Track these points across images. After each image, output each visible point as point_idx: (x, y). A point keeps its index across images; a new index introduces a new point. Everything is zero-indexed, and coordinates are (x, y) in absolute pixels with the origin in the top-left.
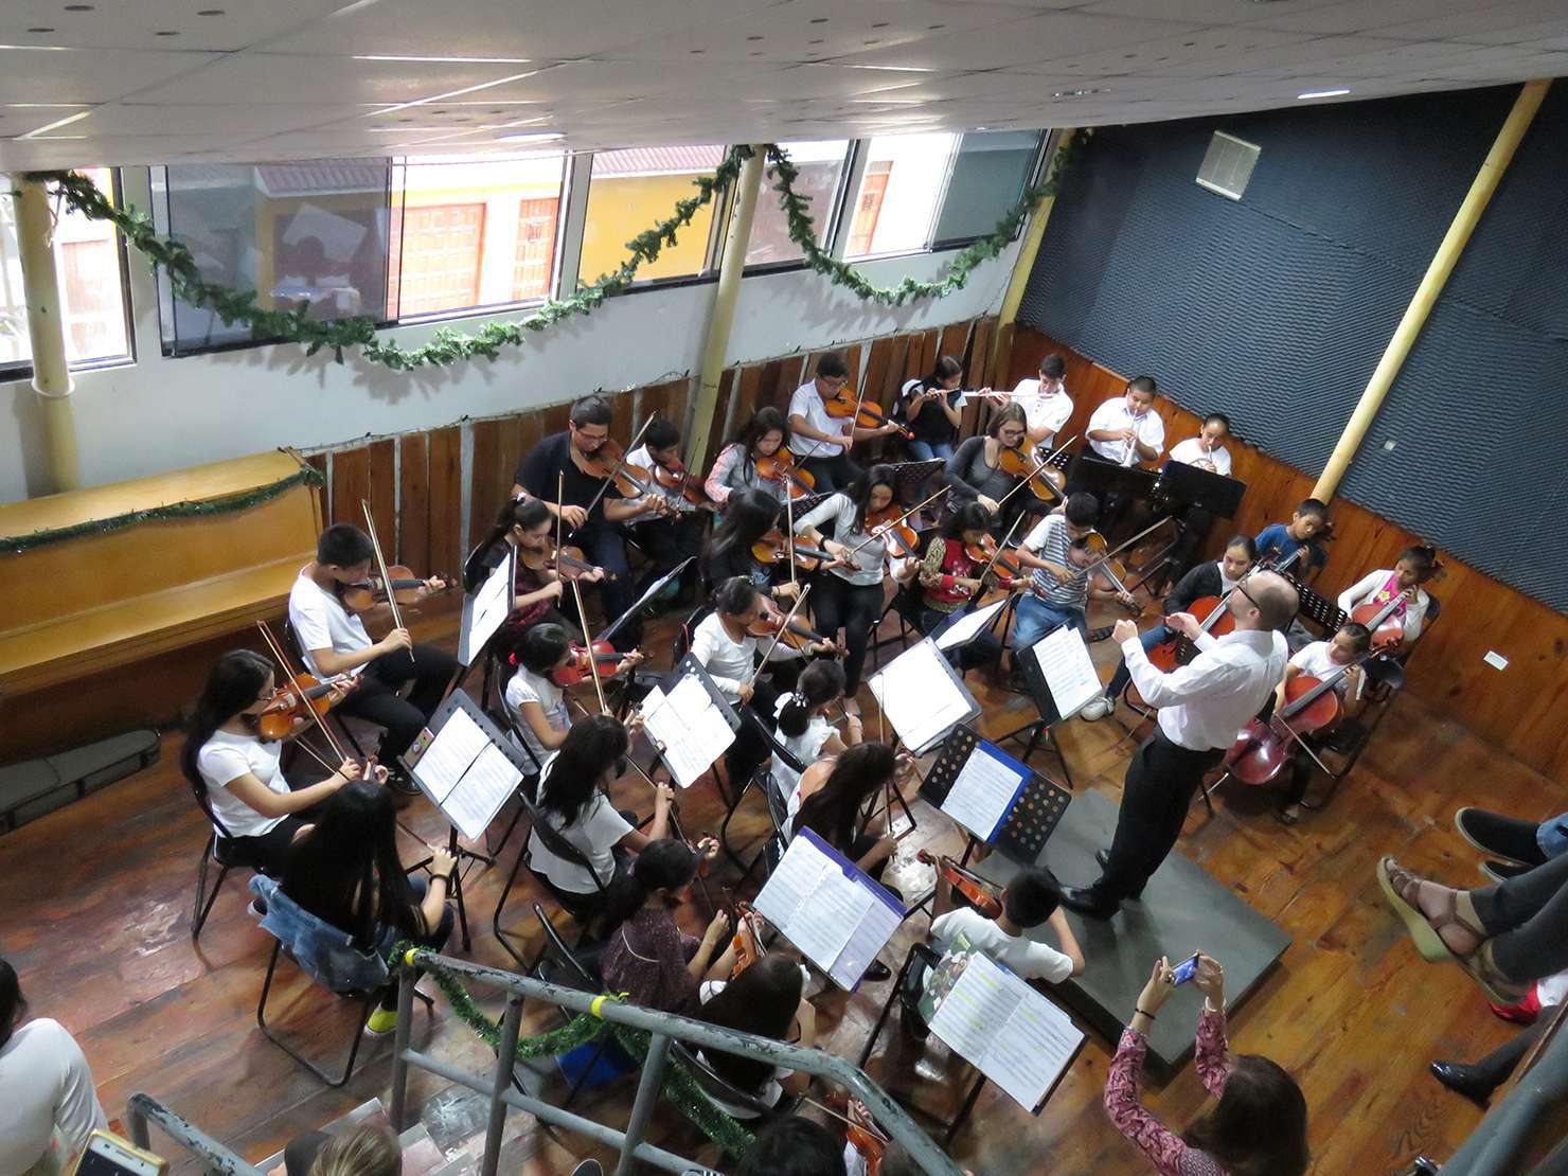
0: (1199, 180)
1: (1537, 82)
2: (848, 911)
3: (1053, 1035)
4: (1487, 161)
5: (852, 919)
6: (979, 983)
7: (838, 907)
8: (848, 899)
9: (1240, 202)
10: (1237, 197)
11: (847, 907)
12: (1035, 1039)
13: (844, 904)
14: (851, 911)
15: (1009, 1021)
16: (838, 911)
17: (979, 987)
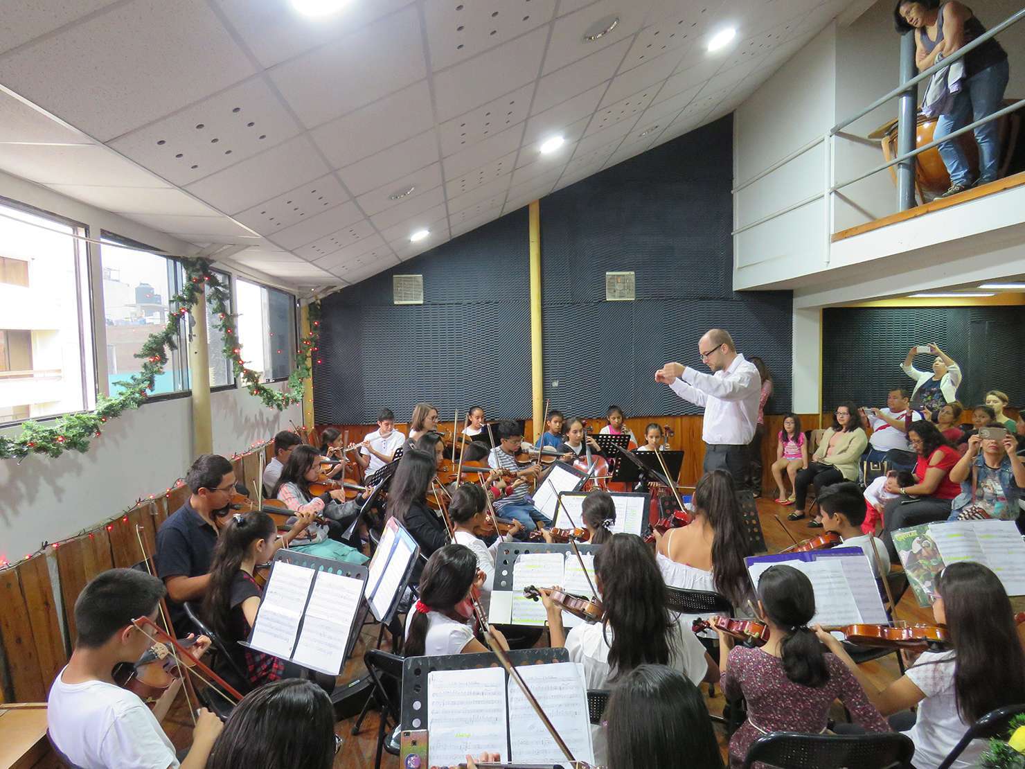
0: (396, 303)
1: (534, 203)
2: (835, 583)
3: (1005, 537)
4: (531, 240)
5: (842, 585)
6: (952, 542)
7: (827, 586)
8: (825, 575)
9: (424, 304)
10: (421, 302)
11: (831, 580)
12: (1002, 548)
13: (828, 580)
14: (836, 580)
15: (983, 550)
16: (830, 589)
17: (955, 544)
